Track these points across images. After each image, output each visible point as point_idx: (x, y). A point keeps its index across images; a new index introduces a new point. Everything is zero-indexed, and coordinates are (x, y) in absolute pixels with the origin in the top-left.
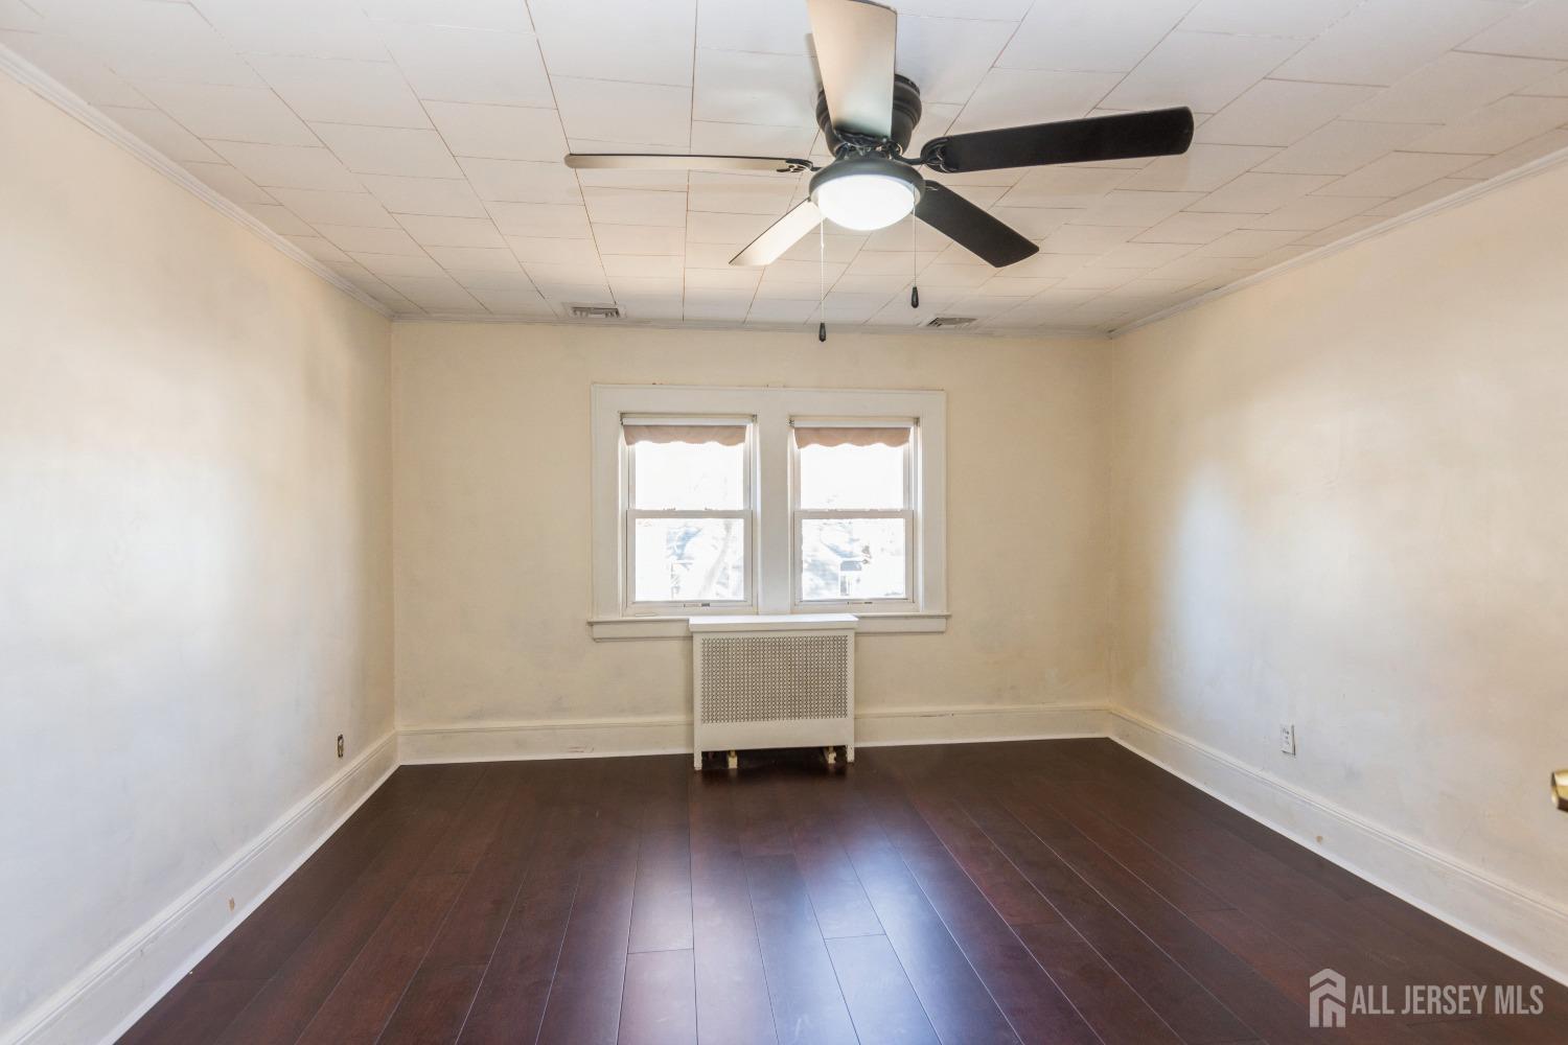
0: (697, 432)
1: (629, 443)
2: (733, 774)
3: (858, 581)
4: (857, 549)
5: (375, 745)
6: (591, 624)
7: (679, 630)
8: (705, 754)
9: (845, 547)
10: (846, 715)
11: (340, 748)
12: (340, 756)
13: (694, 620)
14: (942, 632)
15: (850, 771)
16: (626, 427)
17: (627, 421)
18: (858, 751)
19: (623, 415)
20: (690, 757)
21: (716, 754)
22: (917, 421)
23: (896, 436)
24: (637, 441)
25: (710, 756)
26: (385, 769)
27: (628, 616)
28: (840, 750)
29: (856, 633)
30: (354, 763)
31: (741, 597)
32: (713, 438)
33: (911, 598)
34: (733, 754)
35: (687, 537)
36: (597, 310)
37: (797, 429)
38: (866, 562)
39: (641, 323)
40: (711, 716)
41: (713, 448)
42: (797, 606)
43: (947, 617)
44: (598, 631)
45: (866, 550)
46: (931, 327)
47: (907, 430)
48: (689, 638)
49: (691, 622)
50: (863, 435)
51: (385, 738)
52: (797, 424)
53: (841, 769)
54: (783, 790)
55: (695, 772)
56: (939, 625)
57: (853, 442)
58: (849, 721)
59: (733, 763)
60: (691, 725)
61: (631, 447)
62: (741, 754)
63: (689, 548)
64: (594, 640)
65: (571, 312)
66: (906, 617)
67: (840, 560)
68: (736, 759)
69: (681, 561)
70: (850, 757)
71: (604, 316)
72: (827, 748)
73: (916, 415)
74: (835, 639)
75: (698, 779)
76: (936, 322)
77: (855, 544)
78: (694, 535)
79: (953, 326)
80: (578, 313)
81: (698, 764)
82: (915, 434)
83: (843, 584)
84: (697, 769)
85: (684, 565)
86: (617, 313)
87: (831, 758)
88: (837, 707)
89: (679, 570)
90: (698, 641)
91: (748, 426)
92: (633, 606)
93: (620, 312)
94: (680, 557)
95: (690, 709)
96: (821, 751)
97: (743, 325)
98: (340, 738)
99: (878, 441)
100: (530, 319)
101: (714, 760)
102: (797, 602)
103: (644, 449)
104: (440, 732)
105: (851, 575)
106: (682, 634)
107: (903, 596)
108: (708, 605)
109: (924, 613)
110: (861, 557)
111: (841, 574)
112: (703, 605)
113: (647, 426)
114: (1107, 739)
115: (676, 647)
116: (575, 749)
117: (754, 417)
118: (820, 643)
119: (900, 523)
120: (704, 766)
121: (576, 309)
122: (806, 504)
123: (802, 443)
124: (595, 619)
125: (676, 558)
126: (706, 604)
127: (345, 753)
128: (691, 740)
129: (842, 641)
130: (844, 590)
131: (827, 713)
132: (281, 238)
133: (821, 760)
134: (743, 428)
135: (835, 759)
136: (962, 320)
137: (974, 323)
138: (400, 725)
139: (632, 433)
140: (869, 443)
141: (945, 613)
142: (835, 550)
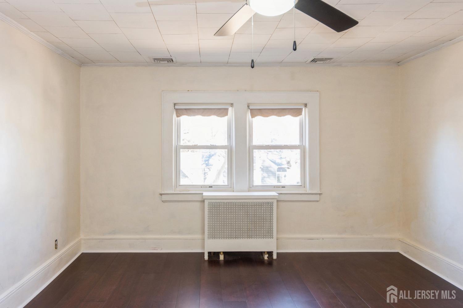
0: (206, 111)
1: (178, 116)
2: (222, 263)
3: (285, 176)
4: (284, 162)
5: (72, 244)
6: (161, 194)
7: (198, 198)
8: (210, 253)
9: (278, 161)
10: (272, 238)
11: (56, 245)
12: (56, 248)
13: (205, 194)
14: (318, 201)
15: (275, 263)
16: (177, 110)
17: (177, 107)
18: (278, 254)
19: (175, 104)
20: (203, 253)
21: (214, 253)
22: (306, 105)
23: (296, 112)
24: (181, 116)
25: (212, 254)
26: (76, 254)
27: (177, 191)
28: (270, 254)
29: (277, 201)
30: (62, 251)
31: (226, 184)
32: (214, 114)
33: (303, 185)
34: (222, 253)
35: (210, 156)
36: (163, 60)
37: (251, 110)
38: (289, 168)
39: (183, 64)
40: (213, 236)
41: (214, 119)
42: (251, 188)
43: (320, 194)
44: (164, 198)
45: (288, 163)
46: (312, 63)
47: (301, 109)
48: (203, 201)
49: (204, 195)
50: (281, 112)
51: (77, 240)
52: (251, 107)
53: (270, 262)
54: (243, 271)
55: (205, 260)
56: (317, 198)
57: (276, 115)
58: (274, 240)
59: (222, 257)
60: (203, 239)
61: (179, 118)
62: (225, 253)
63: (211, 161)
64: (163, 201)
65: (153, 61)
66: (301, 194)
67: (276, 167)
68: (223, 255)
69: (208, 167)
70: (275, 257)
71: (166, 62)
72: (264, 252)
73: (306, 103)
74: (268, 203)
75: (206, 264)
76: (314, 61)
77: (282, 160)
78: (213, 155)
79: (322, 62)
80: (156, 61)
81: (206, 257)
82: (305, 111)
83: (278, 177)
84: (206, 259)
85: (208, 168)
86: (172, 60)
87: (266, 257)
88: (269, 234)
89: (207, 170)
90: (206, 202)
91: (229, 108)
92: (179, 187)
93: (173, 60)
94: (207, 165)
95: (203, 233)
96: (262, 253)
97: (227, 64)
98: (56, 241)
99: (272, 115)
100: (137, 64)
101: (214, 255)
102: (251, 186)
103: (184, 119)
104: (99, 239)
105: (282, 174)
106: (200, 200)
107: (300, 184)
108: (212, 187)
109: (310, 192)
110: (285, 166)
111: (277, 173)
112: (210, 187)
113: (185, 109)
114: (398, 253)
115: (198, 205)
116: (154, 249)
117: (232, 105)
118: (261, 205)
119: (298, 151)
120: (209, 258)
121: (155, 59)
122: (255, 142)
123: (253, 116)
124: (163, 193)
125: (205, 165)
126: (211, 187)
127: (58, 247)
128: (203, 247)
129: (271, 204)
130: (279, 181)
131: (264, 237)
132: (32, 33)
133: (261, 257)
134: (227, 109)
135: (268, 257)
136: (326, 59)
137: (332, 60)
138: (82, 236)
139: (180, 112)
140: (284, 115)
141: (319, 192)
142: (275, 163)
